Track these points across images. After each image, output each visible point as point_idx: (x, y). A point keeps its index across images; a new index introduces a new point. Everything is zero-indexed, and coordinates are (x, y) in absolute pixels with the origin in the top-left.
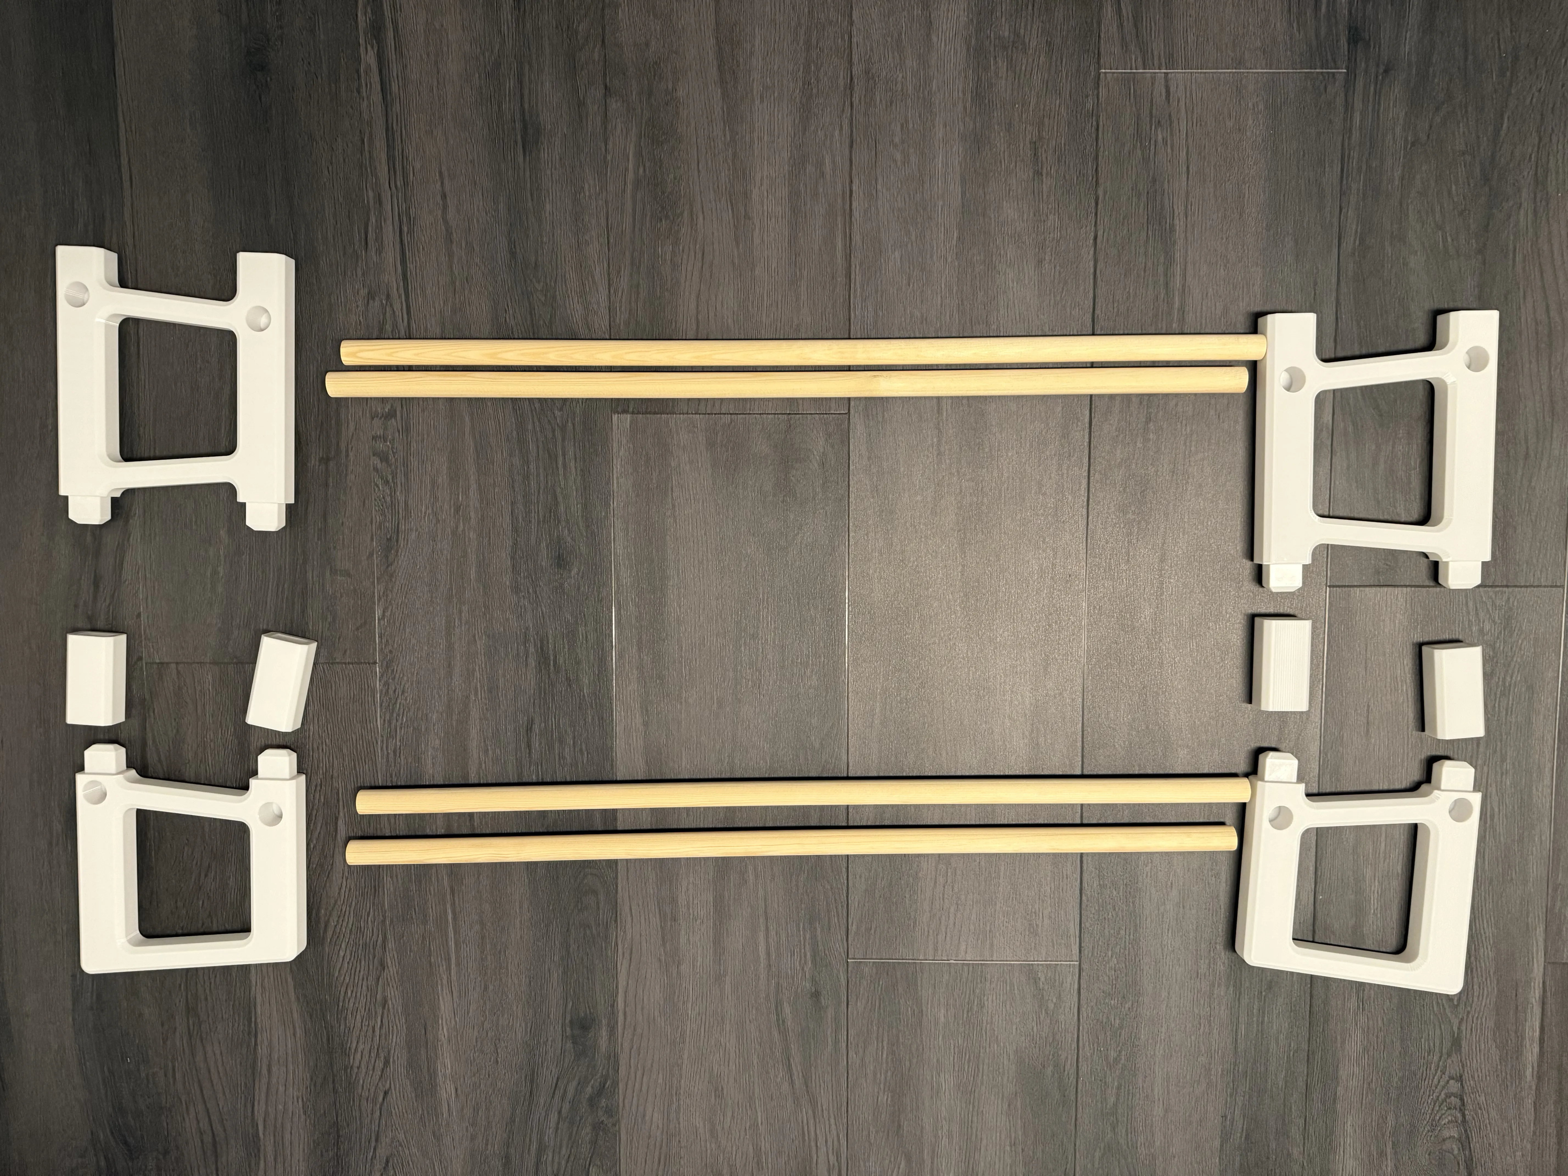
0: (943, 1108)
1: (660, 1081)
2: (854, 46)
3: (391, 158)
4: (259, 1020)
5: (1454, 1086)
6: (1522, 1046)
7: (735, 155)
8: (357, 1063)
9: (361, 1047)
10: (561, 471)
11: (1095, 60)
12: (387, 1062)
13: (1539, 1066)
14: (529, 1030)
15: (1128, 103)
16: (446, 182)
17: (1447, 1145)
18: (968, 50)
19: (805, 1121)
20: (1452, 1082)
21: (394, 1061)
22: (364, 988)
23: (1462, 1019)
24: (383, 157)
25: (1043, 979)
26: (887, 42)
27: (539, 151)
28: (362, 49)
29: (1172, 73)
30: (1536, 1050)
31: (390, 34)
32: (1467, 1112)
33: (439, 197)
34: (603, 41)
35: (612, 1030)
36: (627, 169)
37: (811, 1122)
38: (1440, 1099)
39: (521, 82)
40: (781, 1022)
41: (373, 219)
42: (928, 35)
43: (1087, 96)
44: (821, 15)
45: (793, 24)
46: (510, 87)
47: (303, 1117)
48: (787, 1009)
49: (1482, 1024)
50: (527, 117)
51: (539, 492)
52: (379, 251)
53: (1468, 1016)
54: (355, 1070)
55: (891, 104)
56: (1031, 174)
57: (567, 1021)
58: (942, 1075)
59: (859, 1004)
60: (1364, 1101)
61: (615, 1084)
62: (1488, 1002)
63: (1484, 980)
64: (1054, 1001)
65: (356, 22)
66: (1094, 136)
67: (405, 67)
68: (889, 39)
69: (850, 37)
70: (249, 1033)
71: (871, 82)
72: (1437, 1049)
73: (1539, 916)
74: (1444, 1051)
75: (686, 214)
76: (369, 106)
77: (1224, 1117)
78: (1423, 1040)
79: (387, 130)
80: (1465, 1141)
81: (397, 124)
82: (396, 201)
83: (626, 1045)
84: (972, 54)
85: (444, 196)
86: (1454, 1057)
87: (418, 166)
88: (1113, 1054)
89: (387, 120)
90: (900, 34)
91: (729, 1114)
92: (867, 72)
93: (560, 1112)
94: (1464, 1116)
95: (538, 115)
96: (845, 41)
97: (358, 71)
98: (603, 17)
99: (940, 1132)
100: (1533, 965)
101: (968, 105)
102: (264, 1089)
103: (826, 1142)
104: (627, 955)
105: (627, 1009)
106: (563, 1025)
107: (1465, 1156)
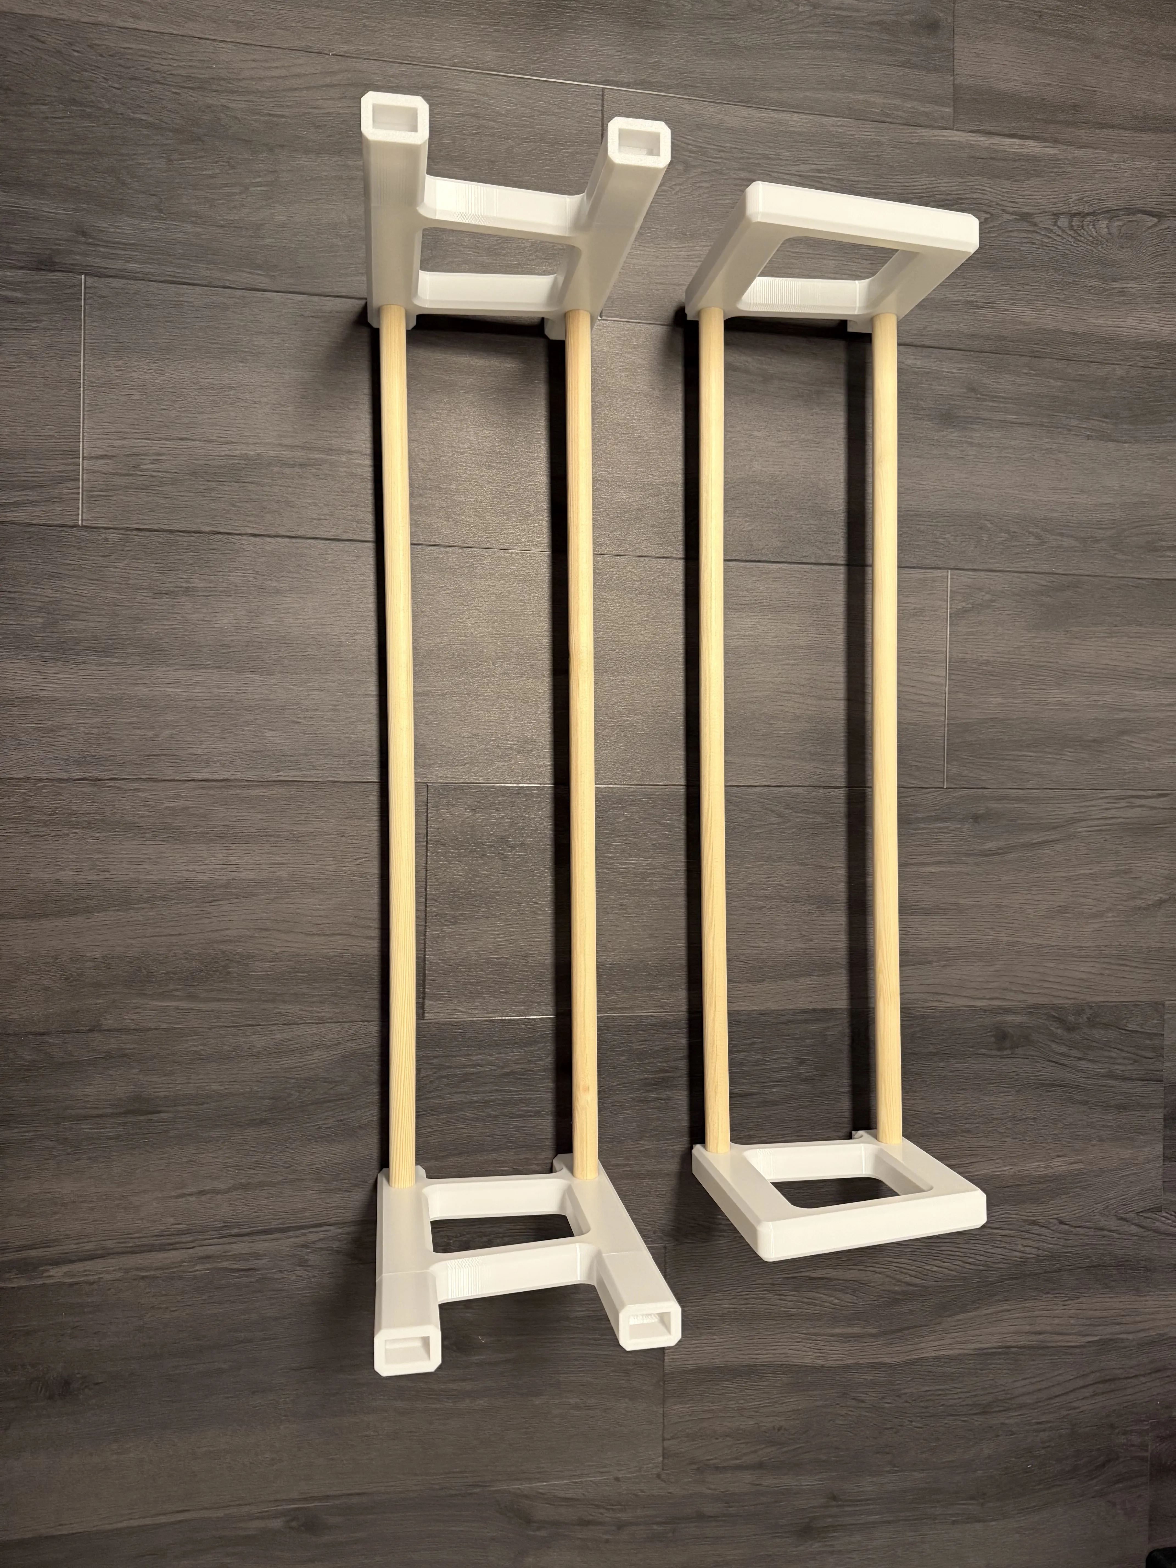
0: (1079, 699)
1: (1052, 965)
2: (50, 776)
3: (162, 1248)
4: (995, 1345)
5: (1063, 221)
6: (1028, 156)
7: (163, 898)
8: (1034, 1251)
9: (1020, 1247)
10: (481, 1069)
11: (68, 530)
12: (1034, 1223)
13: (1045, 140)
14: (1006, 1090)
15: (114, 498)
16: (186, 1191)
17: (1114, 231)
18: (55, 659)
19: (1089, 829)
20: (1059, 223)
21: (1033, 1216)
22: (966, 1246)
23: (1003, 210)
24: (161, 1255)
25: (964, 604)
26: (47, 742)
27: (157, 1097)
28: (48, 1281)
29: (83, 453)
30: (1031, 143)
31: (33, 1253)
32: (1086, 211)
33: (203, 1198)
34: (43, 1034)
35: (1007, 1011)
36: (177, 1008)
37: (1090, 823)
38: (1075, 235)
39: (85, 1118)
40: (1000, 852)
41: (225, 1264)
42: (39, 700)
43: (107, 539)
44: (17, 810)
45: (25, 839)
46: (90, 1129)
47: (1081, 1299)
48: (989, 845)
49: (1007, 193)
50: (122, 1110)
51: (501, 1091)
52: (257, 1256)
53: (1000, 205)
54: (1040, 1252)
55: (113, 739)
56: (187, 598)
57: (998, 1053)
58: (1050, 700)
59: (984, 778)
60: (1076, 306)
61: (1055, 1007)
62: (988, 185)
63: (968, 188)
64: (983, 594)
65: (20, 1288)
66: (148, 533)
67: (68, 1237)
68: (44, 740)
69: (41, 780)
70: (1007, 1354)
71: (89, 759)
72: (1030, 236)
73: (911, 133)
74: (1032, 229)
75: (223, 947)
76: (108, 1272)
77: (1088, 437)
78: (1022, 248)
79: (132, 1253)
80: (1112, 214)
81: (128, 1242)
82: (207, 1241)
83: (1021, 997)
84: (59, 656)
85: (202, 1193)
86: (1037, 220)
87: (171, 1220)
88: (1031, 540)
89: (123, 1253)
90: (39, 729)
91: (1082, 900)
92: (78, 763)
93: (1080, 1059)
94: (1088, 214)
95: (120, 1099)
96: (46, 786)
97: (71, 1285)
98: (15, 1035)
99: (1100, 703)
100: (954, 141)
101: (116, 660)
102: (1056, 1337)
103: (1107, 809)
104: (939, 997)
105: (988, 996)
106: (1002, 1057)
107: (1124, 215)
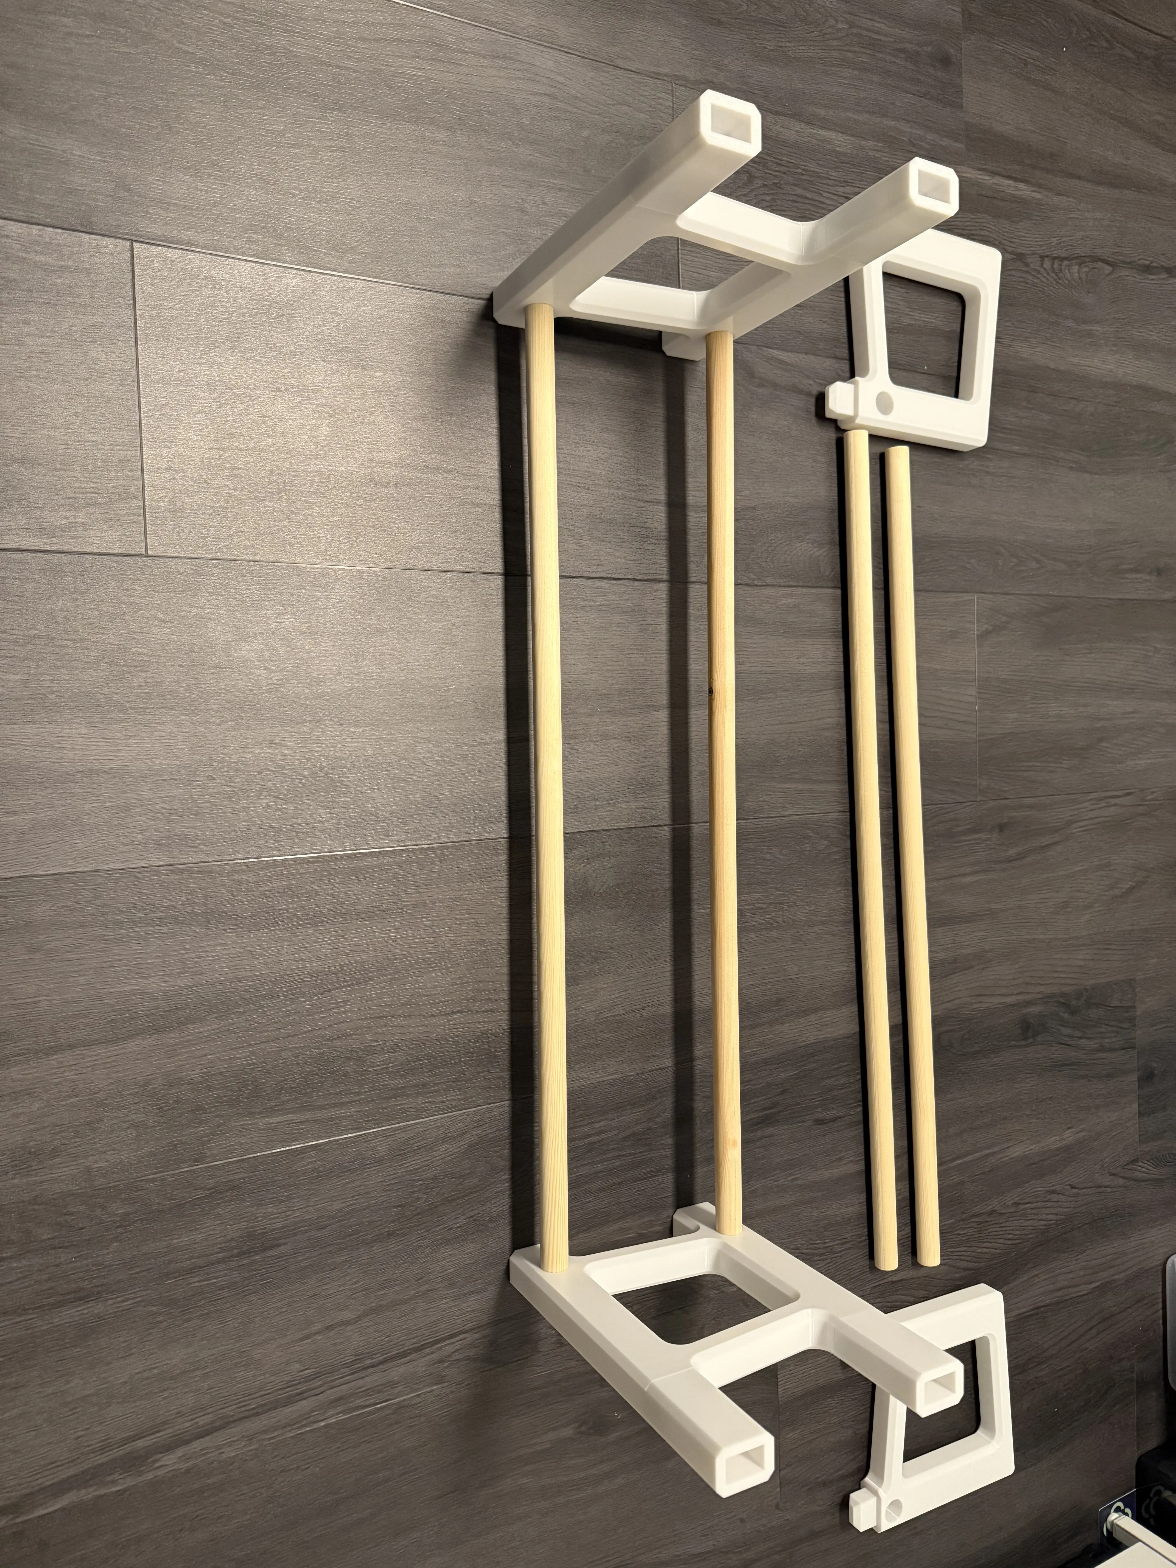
0: (1071, 711)
1: (1059, 956)
2: (126, 865)
3: (288, 1402)
5: (1047, 264)
6: (1020, 199)
8: (1054, 1217)
9: (1044, 1217)
11: (131, 560)
12: (1053, 1192)
13: (1033, 185)
14: (1030, 1075)
16: (313, 1330)
17: (1083, 276)
19: (1080, 829)
20: (1045, 266)
21: (1053, 1186)
22: (1007, 1224)
24: (288, 1410)
27: (273, 1230)
28: (161, 1472)
30: (1022, 186)
31: (140, 1443)
32: (1063, 255)
33: (332, 1333)
35: (1029, 1003)
37: (1081, 824)
38: (1056, 277)
39: (192, 1270)
40: (1021, 856)
43: (177, 571)
45: (100, 946)
47: (1088, 1252)
48: (1011, 852)
49: (1007, 232)
50: (235, 1252)
51: (624, 1155)
53: (1002, 244)
54: (1059, 1217)
55: (200, 814)
57: (1023, 1043)
58: (1050, 713)
59: (1006, 789)
60: (1058, 345)
61: (1063, 995)
63: (977, 224)
64: (1000, 616)
65: (126, 1490)
66: (227, 564)
67: (180, 1414)
68: (115, 822)
69: (114, 871)
71: (172, 840)
72: (1024, 275)
74: (1025, 269)
75: (338, 1044)
77: (1071, 468)
78: (1019, 287)
79: (257, 1414)
80: (1081, 260)
81: (250, 1404)
83: (1041, 989)
86: (1029, 260)
88: (1034, 565)
91: (1078, 894)
92: (158, 846)
93: (1081, 1038)
94: (1065, 259)
95: (231, 1240)
96: (122, 877)
99: (1085, 714)
102: (1071, 1290)
103: (1092, 810)
104: (980, 999)
105: (1015, 992)
106: (1026, 1046)
107: (1090, 262)
